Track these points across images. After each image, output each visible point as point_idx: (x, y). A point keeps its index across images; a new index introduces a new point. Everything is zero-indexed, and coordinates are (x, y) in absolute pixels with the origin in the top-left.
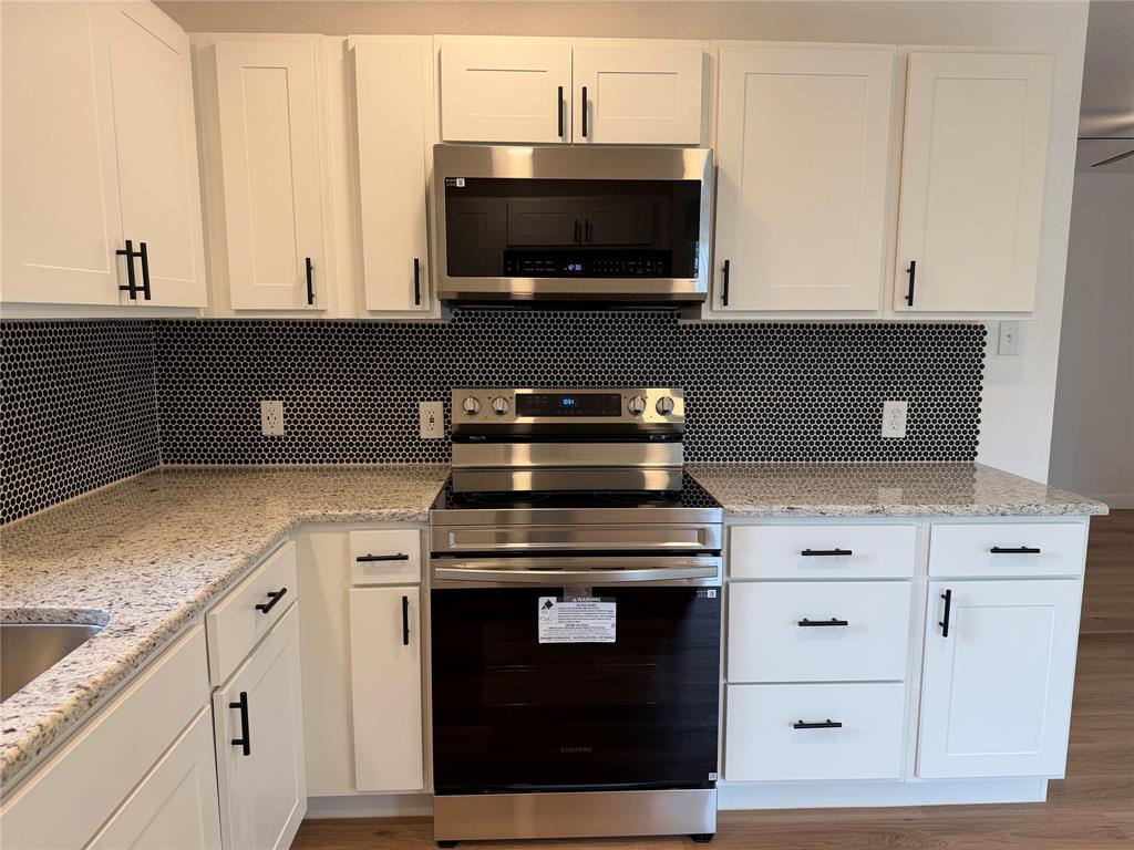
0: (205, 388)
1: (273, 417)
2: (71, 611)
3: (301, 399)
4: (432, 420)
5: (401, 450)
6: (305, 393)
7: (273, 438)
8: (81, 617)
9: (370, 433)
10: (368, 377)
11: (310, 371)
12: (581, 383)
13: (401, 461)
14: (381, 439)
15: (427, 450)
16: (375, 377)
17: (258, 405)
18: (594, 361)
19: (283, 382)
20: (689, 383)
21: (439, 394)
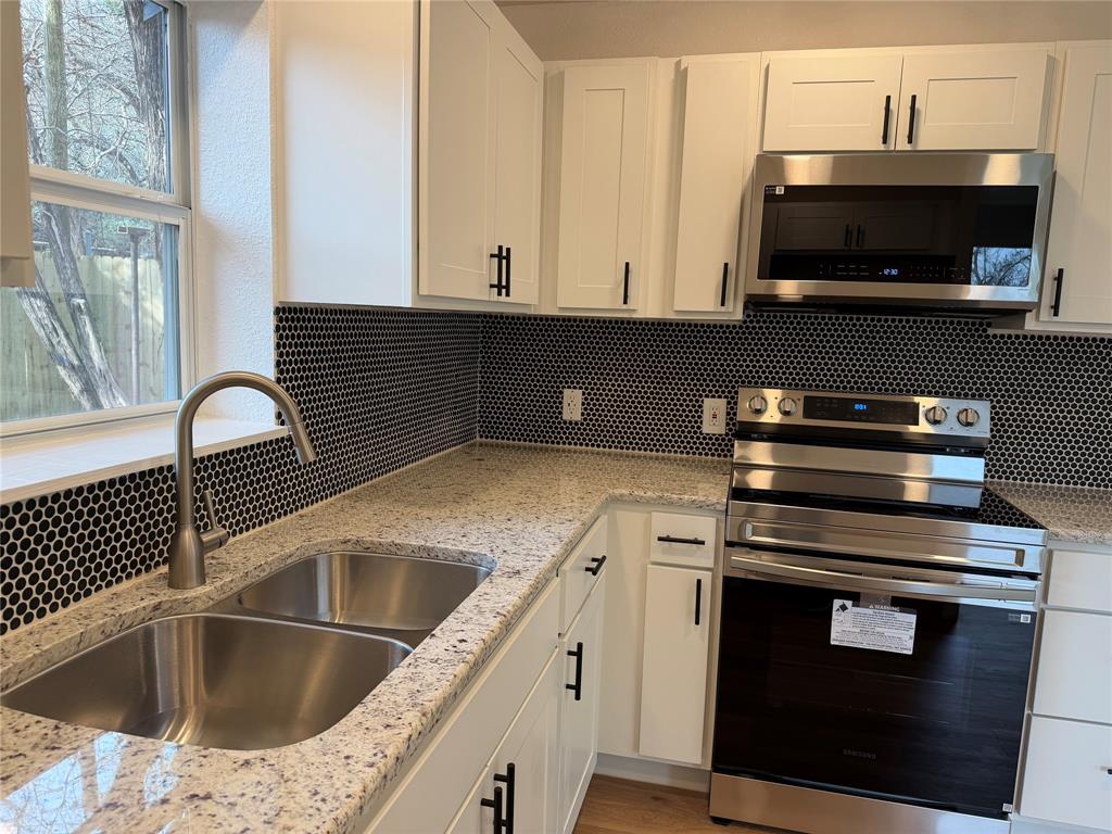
0: (519, 374)
1: (573, 404)
2: (462, 552)
3: (598, 389)
4: (715, 416)
5: (682, 442)
6: (601, 384)
7: (571, 423)
8: (469, 558)
9: (656, 425)
10: (659, 372)
11: (608, 364)
12: (873, 389)
13: (682, 452)
14: (665, 430)
15: (707, 444)
16: (665, 373)
17: (561, 393)
18: (889, 367)
19: (584, 373)
20: (995, 396)
21: (723, 392)
